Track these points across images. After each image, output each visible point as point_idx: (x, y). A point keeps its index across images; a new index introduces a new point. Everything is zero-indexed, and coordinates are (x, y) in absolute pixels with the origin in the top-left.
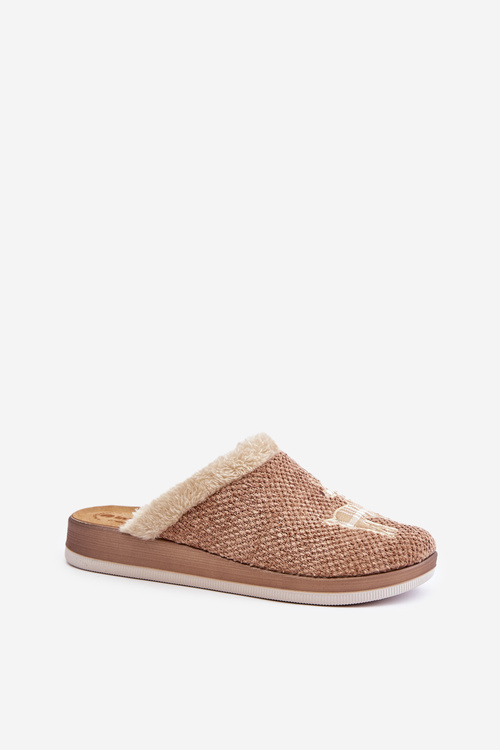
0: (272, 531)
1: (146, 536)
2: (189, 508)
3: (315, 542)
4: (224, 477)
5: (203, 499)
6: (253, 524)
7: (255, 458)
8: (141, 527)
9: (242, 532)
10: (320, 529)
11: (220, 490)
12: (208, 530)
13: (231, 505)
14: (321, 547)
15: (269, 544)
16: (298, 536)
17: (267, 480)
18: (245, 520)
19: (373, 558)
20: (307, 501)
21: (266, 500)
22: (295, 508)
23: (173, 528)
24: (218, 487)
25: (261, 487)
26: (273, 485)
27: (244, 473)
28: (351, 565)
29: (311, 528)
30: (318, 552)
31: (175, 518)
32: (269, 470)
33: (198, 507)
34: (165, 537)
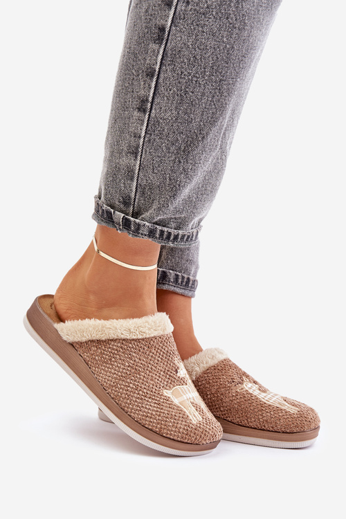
0: (129, 380)
1: (65, 338)
2: (94, 339)
3: (148, 401)
4: (122, 334)
5: (104, 339)
6: (121, 370)
7: (147, 331)
8: (65, 331)
9: (113, 371)
10: (156, 395)
11: (116, 339)
12: (97, 358)
13: (116, 352)
14: (150, 406)
15: (122, 387)
16: (141, 392)
17: (146, 348)
18: (119, 365)
19: (174, 429)
20: (162, 373)
21: (137, 360)
22: (151, 374)
23: (81, 344)
24: (116, 337)
25: (140, 351)
26: (148, 352)
27: (134, 337)
28: (159, 426)
29: (152, 391)
30: (146, 408)
31: (84, 339)
32: (152, 343)
33: (99, 341)
34: (74, 345)
